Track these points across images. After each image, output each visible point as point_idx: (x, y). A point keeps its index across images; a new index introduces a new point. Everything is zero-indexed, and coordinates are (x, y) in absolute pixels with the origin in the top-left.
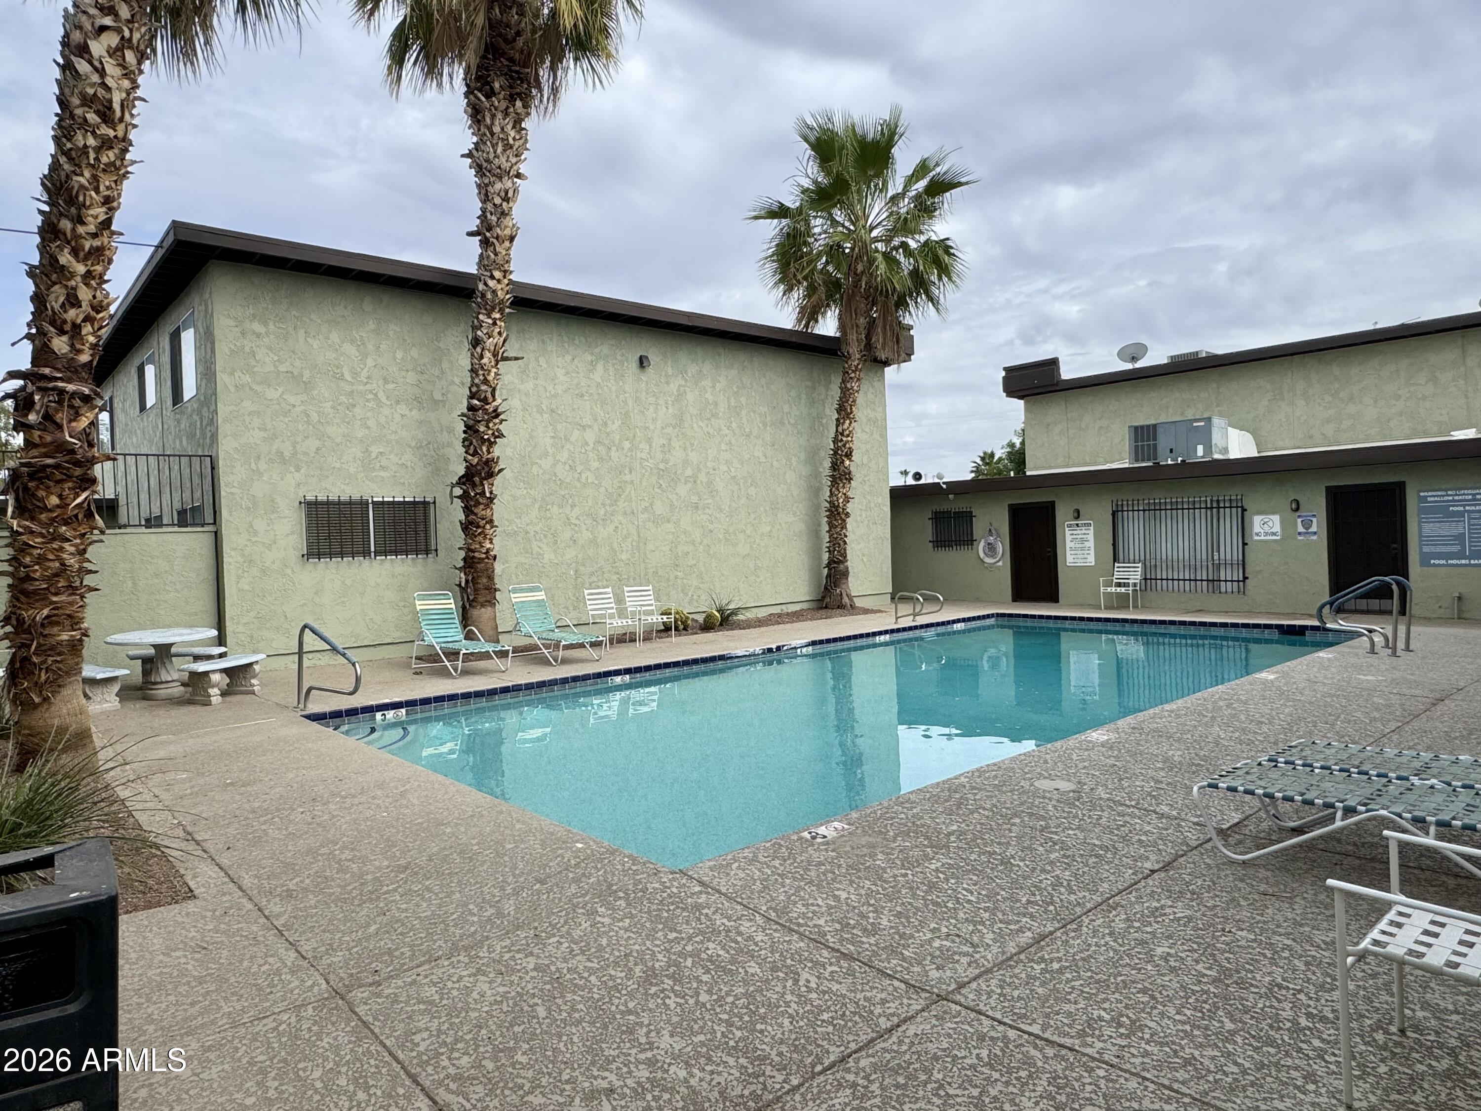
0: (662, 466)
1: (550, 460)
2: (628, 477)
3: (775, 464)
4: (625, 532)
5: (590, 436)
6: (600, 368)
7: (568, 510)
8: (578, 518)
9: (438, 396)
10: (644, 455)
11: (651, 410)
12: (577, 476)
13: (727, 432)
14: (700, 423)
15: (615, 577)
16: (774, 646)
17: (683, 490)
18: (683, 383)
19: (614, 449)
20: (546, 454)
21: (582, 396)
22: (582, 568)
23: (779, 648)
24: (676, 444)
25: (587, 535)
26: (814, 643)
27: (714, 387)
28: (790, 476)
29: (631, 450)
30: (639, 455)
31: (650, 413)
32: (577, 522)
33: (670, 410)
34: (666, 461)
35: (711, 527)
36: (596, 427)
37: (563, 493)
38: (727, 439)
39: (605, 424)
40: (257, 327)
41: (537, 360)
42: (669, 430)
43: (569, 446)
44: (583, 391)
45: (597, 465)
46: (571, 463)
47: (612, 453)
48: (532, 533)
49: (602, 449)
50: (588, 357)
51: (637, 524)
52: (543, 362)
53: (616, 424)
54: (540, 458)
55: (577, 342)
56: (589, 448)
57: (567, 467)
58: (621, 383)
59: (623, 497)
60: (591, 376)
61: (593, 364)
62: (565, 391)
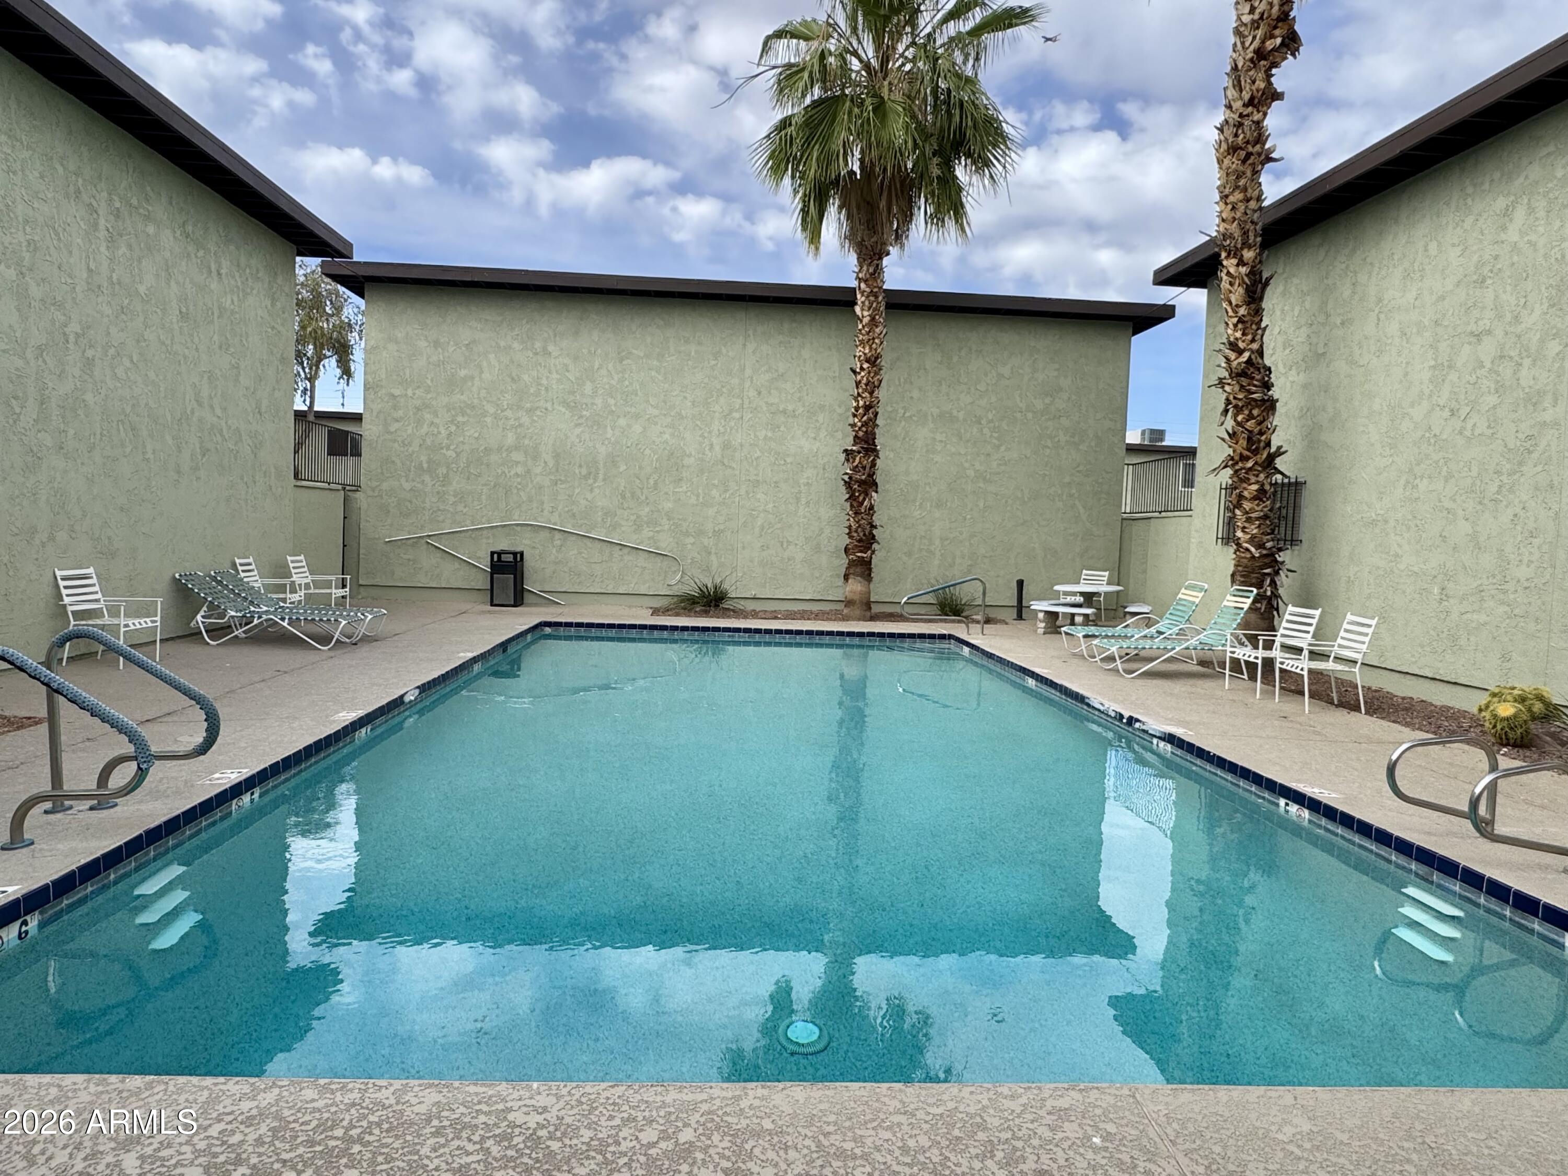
1: (1425, 405)
2: (1548, 416)
4: (1530, 525)
5: (1488, 349)
6: (1520, 214)
7: (1440, 485)
8: (1452, 499)
12: (1458, 425)
15: (1502, 609)
16: (1126, 715)
19: (1527, 362)
20: (1420, 398)
21: (1484, 280)
22: (1450, 585)
23: (1130, 721)
25: (1465, 527)
26: (1171, 739)
32: (1452, 505)
36: (1499, 332)
37: (1436, 457)
39: (1517, 319)
41: (1426, 248)
43: (1453, 376)
44: (1485, 271)
45: (1492, 400)
46: (1454, 404)
47: (1524, 372)
48: (1392, 523)
49: (1506, 370)
50: (1501, 203)
51: (1555, 507)
52: (1433, 246)
53: (1537, 312)
54: (1412, 405)
55: (1486, 186)
56: (1483, 372)
57: (1446, 413)
58: (1558, 223)
59: (1535, 455)
60: (1503, 236)
61: (1507, 213)
62: (1458, 284)
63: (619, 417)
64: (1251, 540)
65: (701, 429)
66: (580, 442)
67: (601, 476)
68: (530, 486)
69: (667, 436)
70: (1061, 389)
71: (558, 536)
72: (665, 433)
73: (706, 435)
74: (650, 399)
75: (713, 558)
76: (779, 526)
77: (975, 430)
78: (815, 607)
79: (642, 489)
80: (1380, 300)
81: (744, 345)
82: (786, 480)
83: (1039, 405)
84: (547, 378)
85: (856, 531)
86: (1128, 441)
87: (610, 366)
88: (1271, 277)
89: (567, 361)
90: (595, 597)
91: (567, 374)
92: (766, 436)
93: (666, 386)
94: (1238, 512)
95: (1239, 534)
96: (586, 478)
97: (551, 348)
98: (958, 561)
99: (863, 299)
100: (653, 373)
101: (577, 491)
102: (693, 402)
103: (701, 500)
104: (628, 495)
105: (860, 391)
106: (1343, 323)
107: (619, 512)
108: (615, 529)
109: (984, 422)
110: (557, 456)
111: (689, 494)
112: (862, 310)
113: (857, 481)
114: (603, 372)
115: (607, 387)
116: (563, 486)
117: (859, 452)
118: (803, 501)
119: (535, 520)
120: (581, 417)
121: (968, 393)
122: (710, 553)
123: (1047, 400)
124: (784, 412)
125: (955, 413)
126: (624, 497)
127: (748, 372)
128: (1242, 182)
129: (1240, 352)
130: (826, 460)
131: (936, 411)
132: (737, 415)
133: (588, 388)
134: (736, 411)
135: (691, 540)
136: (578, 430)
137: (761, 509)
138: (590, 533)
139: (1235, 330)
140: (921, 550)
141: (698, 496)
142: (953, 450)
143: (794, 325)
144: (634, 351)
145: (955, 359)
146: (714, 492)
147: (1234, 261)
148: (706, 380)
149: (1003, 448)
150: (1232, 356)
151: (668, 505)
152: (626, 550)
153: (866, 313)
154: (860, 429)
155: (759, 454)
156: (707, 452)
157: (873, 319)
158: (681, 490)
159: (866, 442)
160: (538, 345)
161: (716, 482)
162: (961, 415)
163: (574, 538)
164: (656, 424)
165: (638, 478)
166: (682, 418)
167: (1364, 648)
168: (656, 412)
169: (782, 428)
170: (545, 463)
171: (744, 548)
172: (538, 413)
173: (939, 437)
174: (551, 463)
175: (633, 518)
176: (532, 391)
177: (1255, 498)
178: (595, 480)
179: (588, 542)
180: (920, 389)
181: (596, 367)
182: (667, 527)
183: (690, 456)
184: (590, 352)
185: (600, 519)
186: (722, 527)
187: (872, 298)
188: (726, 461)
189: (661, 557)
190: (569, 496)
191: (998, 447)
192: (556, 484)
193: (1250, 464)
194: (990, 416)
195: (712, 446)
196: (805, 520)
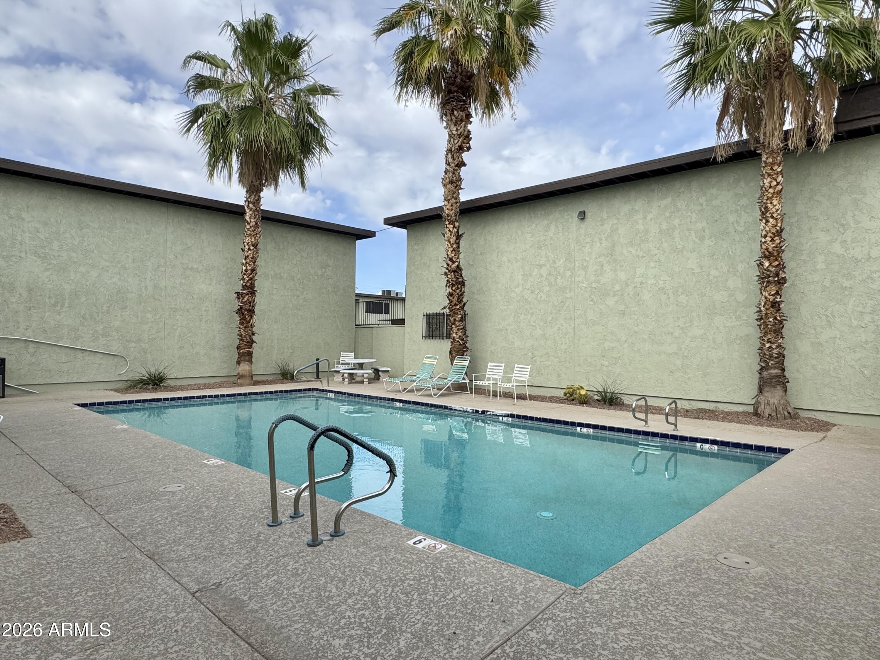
0: (594, 285)
1: (521, 288)
2: (568, 295)
3: (714, 272)
4: (564, 331)
5: (544, 271)
6: (553, 227)
7: (529, 317)
8: (534, 322)
9: (471, 263)
10: (580, 279)
11: (588, 246)
12: (535, 296)
13: (657, 251)
14: (631, 249)
15: (556, 360)
16: (480, 410)
17: (611, 301)
18: (616, 222)
19: (559, 277)
20: (518, 286)
21: (541, 247)
22: (536, 352)
23: (483, 412)
24: (607, 268)
25: (540, 332)
26: (512, 416)
27: (645, 218)
28: (734, 283)
29: (571, 276)
30: (577, 279)
31: (587, 250)
32: (534, 324)
33: (604, 245)
34: (598, 281)
35: (636, 329)
36: (548, 266)
37: (526, 307)
38: (656, 258)
39: (554, 262)
40: (416, 247)
41: (516, 232)
42: (602, 259)
43: (531, 279)
44: (542, 244)
45: (548, 288)
46: (532, 289)
47: (558, 280)
48: (509, 330)
49: (552, 279)
50: (545, 222)
51: (573, 325)
52: (519, 233)
53: (562, 261)
54: (515, 287)
55: (539, 215)
56: (544, 279)
57: (530, 292)
58: (566, 233)
59: (564, 308)
60: (547, 234)
61: (548, 226)
62: (531, 247)
63: (80, 266)
64: (459, 338)
65: (139, 276)
66: (50, 281)
67: (66, 304)
68: (7, 311)
69: (115, 280)
70: (329, 266)
71: (31, 345)
72: (113, 277)
73: (142, 280)
74: (103, 256)
75: (149, 355)
76: (189, 335)
77: (292, 283)
78: (212, 381)
79: (98, 313)
80: (498, 248)
81: (166, 228)
82: (194, 309)
83: (320, 272)
84: (21, 236)
85: (245, 337)
86: (356, 292)
87: (73, 232)
88: (463, 234)
89: (37, 225)
90: (63, 386)
91: (38, 234)
92: (181, 282)
93: (115, 248)
94: (453, 326)
95: (454, 335)
96: (55, 305)
97: (24, 215)
98: (286, 350)
99: (251, 212)
100: (106, 239)
101: (47, 314)
102: (133, 260)
103: (140, 320)
104: (87, 316)
105: (248, 261)
106: (481, 254)
107: (81, 328)
108: (78, 339)
109: (296, 279)
110: (30, 290)
111: (131, 316)
112: (250, 218)
113: (246, 310)
114: (67, 235)
115: (70, 245)
116: (36, 311)
117: (247, 294)
118: (204, 320)
119: (11, 334)
120: (50, 264)
121: (288, 264)
122: (146, 353)
123: (324, 270)
124: (191, 269)
125: (282, 274)
126: (84, 318)
127: (169, 244)
128: (455, 196)
129: (454, 262)
130: (216, 297)
131: (273, 273)
132: (163, 269)
133: (56, 245)
134: (162, 266)
135: (133, 345)
136: (48, 273)
137: (179, 325)
138: (58, 342)
139: (452, 253)
140: (268, 346)
141: (138, 317)
142: (282, 293)
143: (196, 220)
144: (91, 224)
145: (281, 247)
146: (149, 315)
147: (452, 226)
148: (142, 247)
149: (305, 293)
150: (450, 263)
151: (117, 324)
152: (86, 353)
153: (252, 220)
154: (248, 281)
155: (177, 292)
156: (144, 290)
157: (256, 224)
158: (126, 313)
159: (251, 289)
160: (12, 212)
161: (149, 309)
162: (285, 275)
163: (45, 346)
164: (108, 271)
165: (95, 306)
166: (126, 269)
167: (527, 376)
168: (108, 264)
169: (191, 278)
170: (20, 294)
171: (168, 349)
172: (13, 259)
173: (275, 286)
174: (25, 295)
175: (91, 332)
176: (8, 243)
177: (460, 321)
178: (62, 307)
179: (55, 348)
180: (265, 261)
181: (61, 232)
182: (117, 337)
183: (132, 293)
184: (57, 221)
185: (66, 333)
186: (154, 336)
187: (256, 213)
188: (156, 297)
189: (112, 357)
190: (41, 317)
191: (303, 293)
192: (30, 309)
193: (458, 307)
194: (299, 277)
195: (146, 287)
196: (205, 331)
